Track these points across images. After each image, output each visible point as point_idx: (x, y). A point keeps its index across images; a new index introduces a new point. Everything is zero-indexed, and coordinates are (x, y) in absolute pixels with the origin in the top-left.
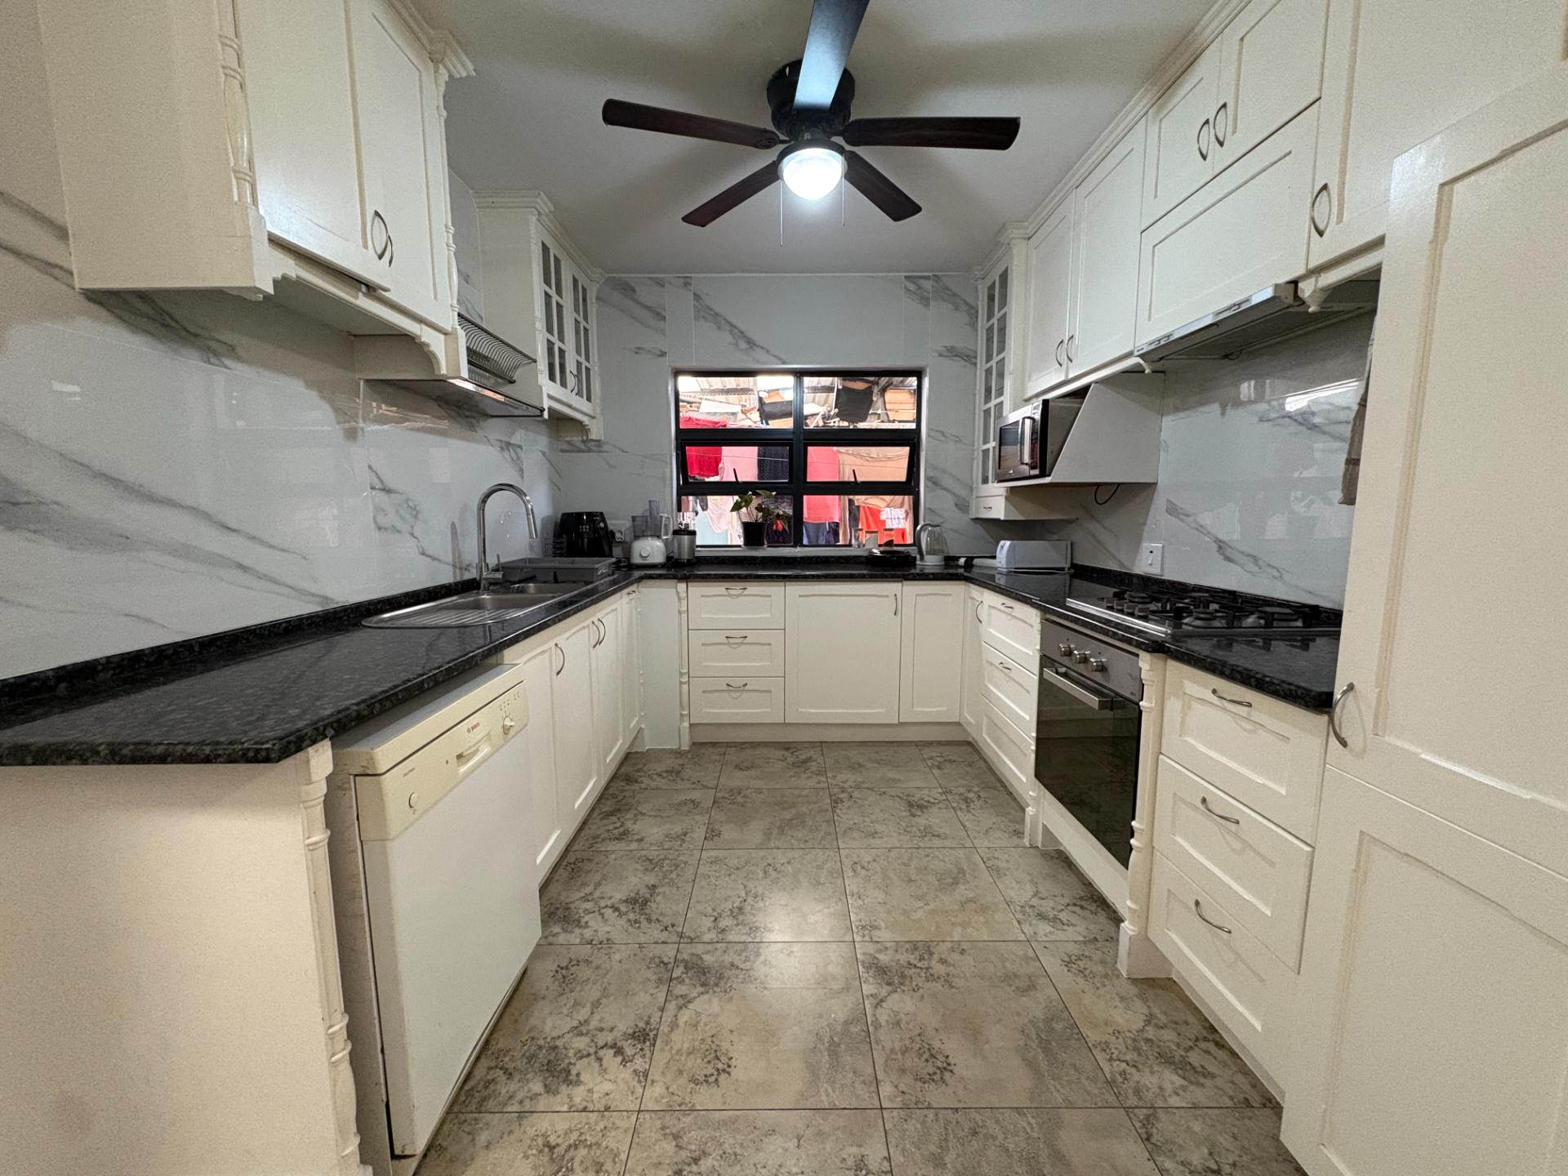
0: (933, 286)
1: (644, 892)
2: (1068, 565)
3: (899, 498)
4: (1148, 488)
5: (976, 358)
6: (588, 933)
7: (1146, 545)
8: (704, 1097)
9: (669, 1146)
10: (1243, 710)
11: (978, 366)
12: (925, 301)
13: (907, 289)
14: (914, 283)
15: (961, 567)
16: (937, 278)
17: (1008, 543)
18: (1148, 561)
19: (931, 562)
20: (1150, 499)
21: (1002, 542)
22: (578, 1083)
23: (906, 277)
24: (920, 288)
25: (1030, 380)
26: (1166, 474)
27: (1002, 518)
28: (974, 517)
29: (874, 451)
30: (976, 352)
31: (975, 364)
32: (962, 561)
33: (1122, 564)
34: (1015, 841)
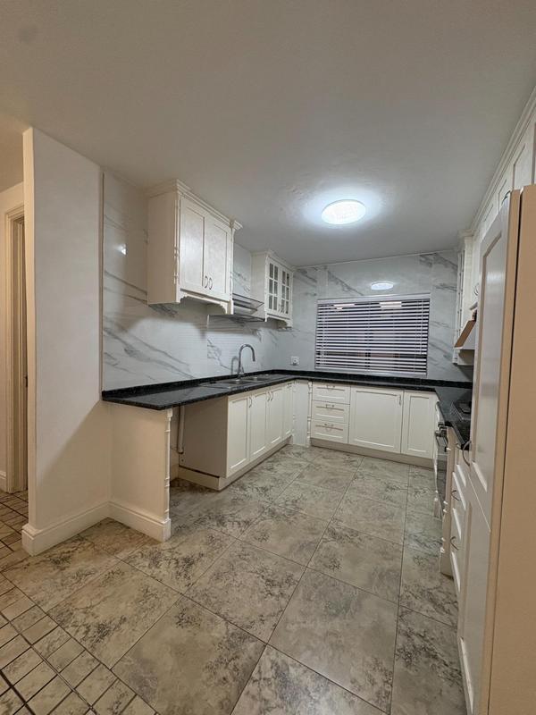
0: (434, 258)
1: (268, 487)
5: (456, 288)
6: (246, 493)
8: (256, 543)
9: (240, 549)
12: (430, 265)
13: (421, 261)
14: (425, 258)
16: (436, 254)
22: (225, 526)
23: (420, 255)
27: (458, 363)
28: (453, 362)
30: (456, 285)
31: (456, 291)
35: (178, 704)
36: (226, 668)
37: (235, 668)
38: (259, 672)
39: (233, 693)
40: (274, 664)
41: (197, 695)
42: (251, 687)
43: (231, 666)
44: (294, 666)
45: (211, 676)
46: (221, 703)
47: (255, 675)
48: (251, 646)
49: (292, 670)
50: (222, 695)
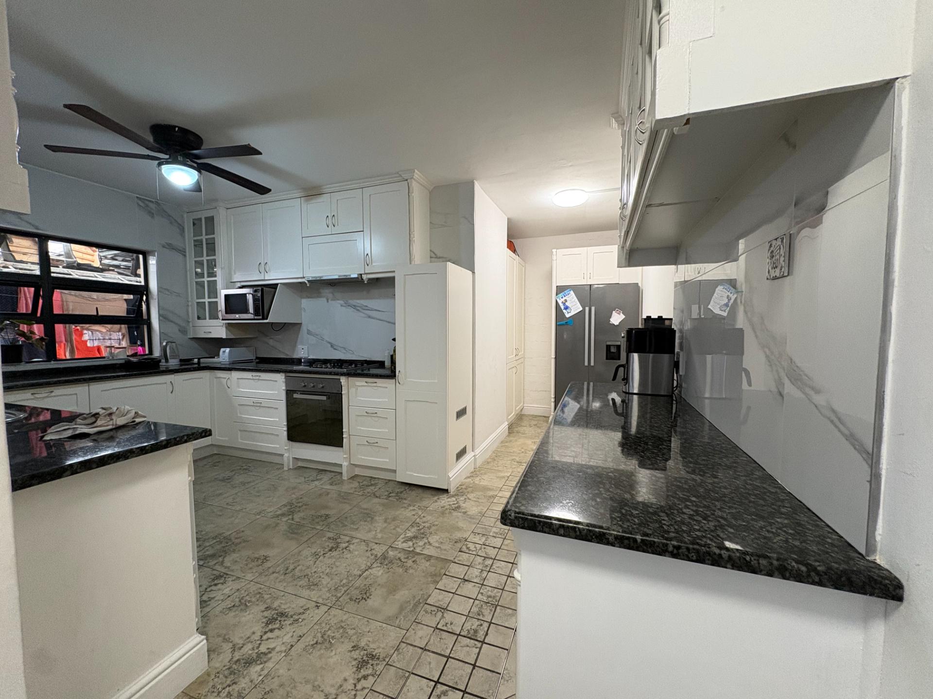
0: (155, 208)
2: (255, 358)
3: (117, 326)
4: (297, 326)
5: (185, 252)
7: (300, 347)
8: (268, 564)
9: (275, 575)
10: (375, 384)
11: (188, 256)
12: (151, 214)
13: (138, 205)
14: (144, 203)
15: (195, 364)
16: (157, 203)
17: (228, 350)
18: (302, 352)
19: (173, 363)
20: (300, 329)
21: (222, 350)
23: (137, 197)
24: (147, 206)
25: (235, 274)
26: (305, 319)
27: (224, 337)
28: (192, 337)
29: (95, 295)
30: (185, 249)
31: (185, 256)
32: (196, 361)
33: (288, 355)
34: (280, 471)
35: (430, 579)
36: (406, 562)
37: (407, 558)
38: (409, 547)
39: (422, 556)
40: (404, 542)
41: (423, 572)
42: (418, 550)
43: (405, 560)
44: (405, 534)
45: (412, 568)
46: (427, 561)
47: (411, 549)
48: (391, 553)
49: (407, 535)
50: (423, 561)
